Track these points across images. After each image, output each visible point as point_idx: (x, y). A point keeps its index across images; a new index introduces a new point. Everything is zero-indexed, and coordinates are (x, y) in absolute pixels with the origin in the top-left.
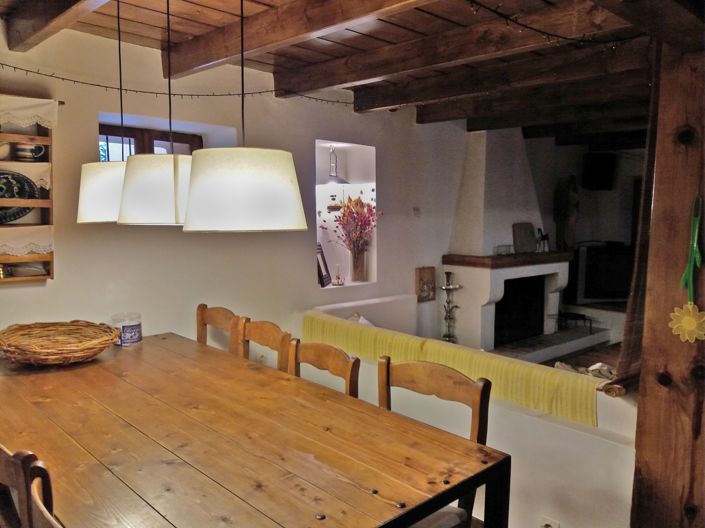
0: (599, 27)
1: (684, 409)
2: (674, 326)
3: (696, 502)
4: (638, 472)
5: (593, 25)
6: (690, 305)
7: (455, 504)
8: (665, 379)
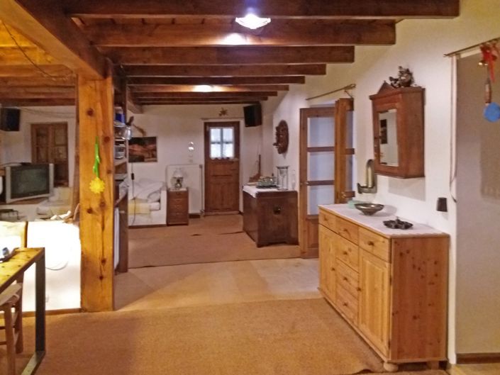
0: (49, 62)
1: (98, 220)
2: (92, 188)
3: (105, 257)
4: (82, 253)
5: (47, 60)
6: (97, 179)
7: (15, 283)
8: (90, 211)
